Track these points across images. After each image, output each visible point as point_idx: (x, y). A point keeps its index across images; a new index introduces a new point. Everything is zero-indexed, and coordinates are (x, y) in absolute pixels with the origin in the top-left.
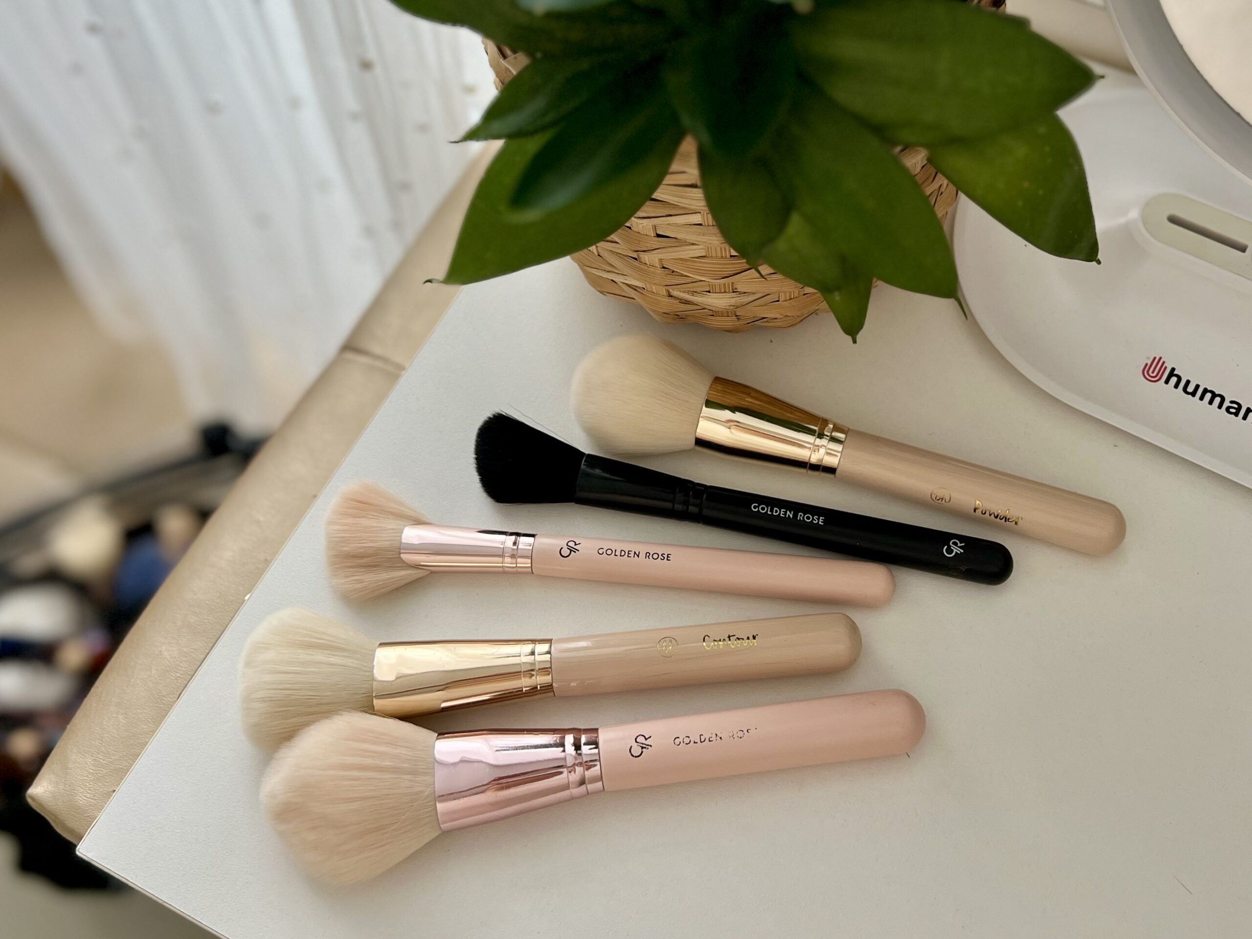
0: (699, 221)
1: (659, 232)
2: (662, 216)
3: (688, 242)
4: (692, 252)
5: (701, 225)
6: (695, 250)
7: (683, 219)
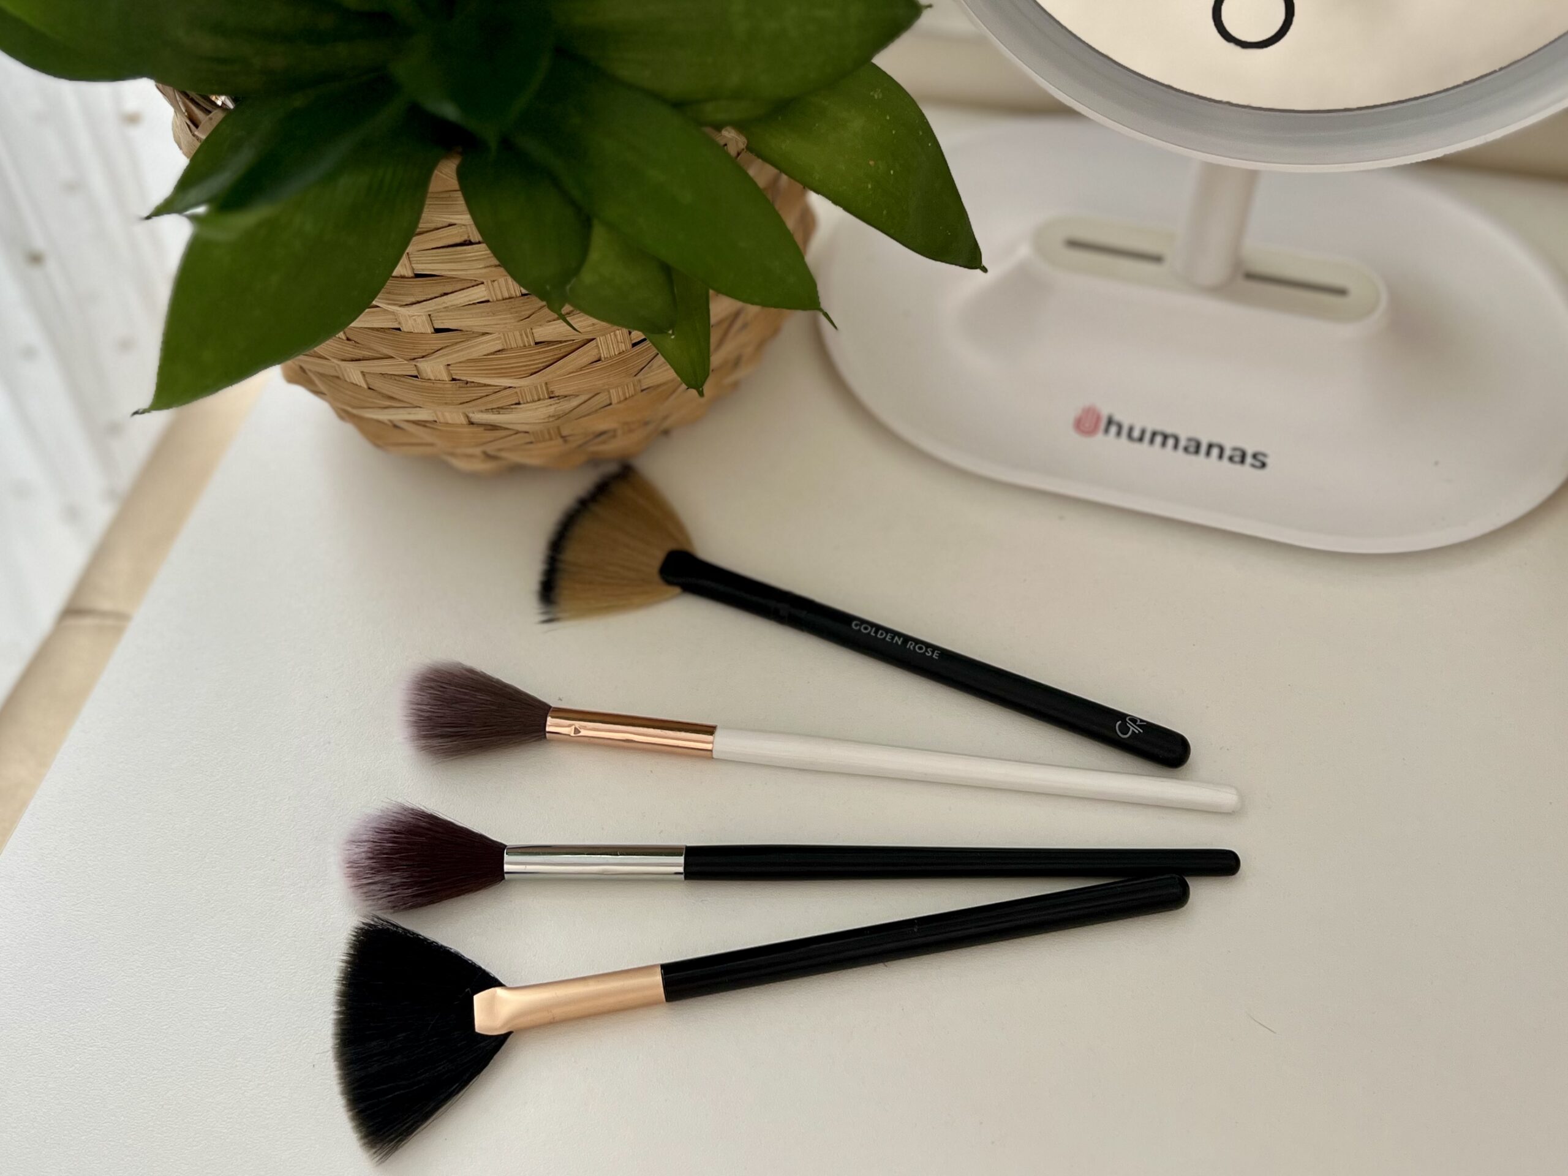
0: (485, 297)
1: (437, 326)
2: (436, 297)
3: (477, 333)
4: (485, 345)
5: (488, 301)
6: (487, 342)
7: (463, 296)
